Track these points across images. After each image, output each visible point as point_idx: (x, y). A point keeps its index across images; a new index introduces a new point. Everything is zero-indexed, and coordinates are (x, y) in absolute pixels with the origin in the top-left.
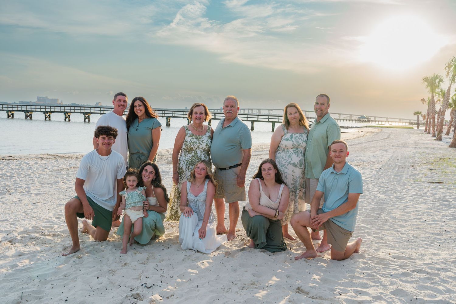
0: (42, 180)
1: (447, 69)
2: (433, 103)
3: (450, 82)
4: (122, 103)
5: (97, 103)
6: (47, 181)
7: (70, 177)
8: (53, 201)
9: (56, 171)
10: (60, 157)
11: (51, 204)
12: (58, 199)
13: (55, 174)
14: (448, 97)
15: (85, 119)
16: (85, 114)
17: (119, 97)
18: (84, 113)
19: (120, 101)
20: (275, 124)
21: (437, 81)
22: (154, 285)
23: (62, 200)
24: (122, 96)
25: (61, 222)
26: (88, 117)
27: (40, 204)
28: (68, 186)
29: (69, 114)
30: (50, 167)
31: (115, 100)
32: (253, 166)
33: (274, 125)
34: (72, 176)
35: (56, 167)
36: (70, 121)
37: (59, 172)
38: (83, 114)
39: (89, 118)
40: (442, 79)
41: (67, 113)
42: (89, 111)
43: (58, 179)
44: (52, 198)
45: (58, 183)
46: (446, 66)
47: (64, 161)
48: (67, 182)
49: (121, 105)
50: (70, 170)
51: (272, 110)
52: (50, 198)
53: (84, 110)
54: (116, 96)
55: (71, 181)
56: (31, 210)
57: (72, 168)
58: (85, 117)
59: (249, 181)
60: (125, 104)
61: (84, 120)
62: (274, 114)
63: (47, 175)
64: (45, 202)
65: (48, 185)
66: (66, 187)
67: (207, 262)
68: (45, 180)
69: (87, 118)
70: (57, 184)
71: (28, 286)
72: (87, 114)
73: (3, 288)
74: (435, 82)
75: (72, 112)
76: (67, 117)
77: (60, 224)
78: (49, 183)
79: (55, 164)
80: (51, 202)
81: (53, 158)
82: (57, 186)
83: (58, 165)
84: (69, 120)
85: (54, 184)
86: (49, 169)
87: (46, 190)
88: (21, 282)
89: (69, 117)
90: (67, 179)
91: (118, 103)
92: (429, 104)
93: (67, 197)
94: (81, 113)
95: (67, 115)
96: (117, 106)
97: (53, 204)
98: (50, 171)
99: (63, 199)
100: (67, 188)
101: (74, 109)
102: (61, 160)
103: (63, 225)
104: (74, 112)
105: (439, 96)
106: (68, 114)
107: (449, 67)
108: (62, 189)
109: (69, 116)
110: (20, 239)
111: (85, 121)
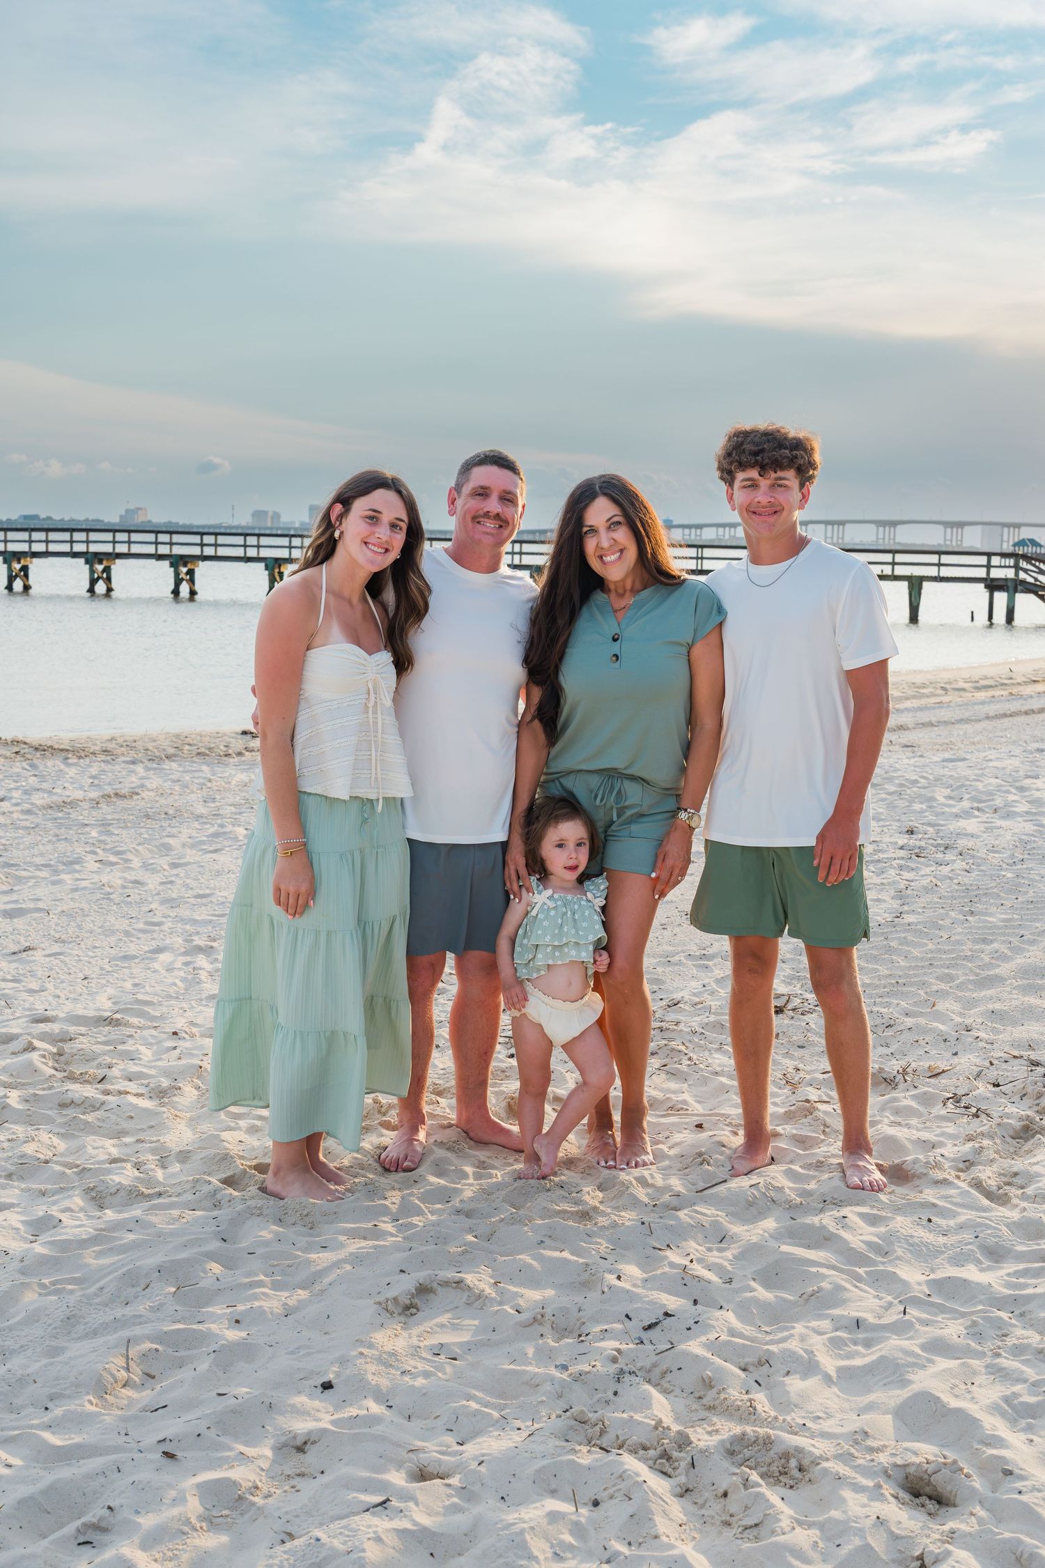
0: (6, 850)
4: (493, 505)
5: (127, 511)
6: (26, 853)
7: (118, 838)
8: (89, 943)
9: (50, 811)
10: (36, 749)
11: (87, 956)
12: (108, 932)
13: (49, 824)
15: (93, 582)
16: (92, 559)
17: (483, 475)
18: (89, 556)
19: (482, 493)
20: (920, 588)
22: (667, 1314)
23: (121, 936)
24: (493, 470)
25: (164, 1036)
26: (104, 571)
27: (38, 955)
28: (125, 879)
29: (23, 562)
30: (16, 794)
31: (458, 488)
32: (890, 780)
33: (920, 594)
34: (125, 832)
35: (40, 794)
36: (31, 591)
37: (60, 815)
38: (82, 561)
39: (109, 580)
41: (18, 556)
42: (108, 548)
43: (70, 849)
44: (79, 927)
45: (78, 861)
47: (62, 767)
48: (113, 859)
49: (487, 515)
50: (103, 805)
51: (894, 524)
52: (70, 931)
53: (88, 542)
54: (467, 467)
55: (129, 856)
56: (11, 981)
57: (109, 796)
58: (92, 571)
59: (902, 848)
60: (507, 512)
61: (87, 586)
62: (904, 541)
63: (17, 828)
64: (56, 948)
65: (38, 873)
66: (120, 882)
67: (861, 1215)
68: (18, 849)
69: (99, 578)
70: (77, 867)
71: (129, 1311)
72: (100, 562)
73: (37, 1321)
75: (35, 555)
76: (16, 576)
77: (158, 1043)
78: (42, 865)
79: (33, 781)
80: (82, 946)
81: (8, 754)
82: (77, 875)
83: (45, 785)
84: (27, 588)
85: (61, 867)
86: (17, 804)
87: (40, 892)
88: (96, 1295)
89: (26, 576)
90: (108, 847)
91: (474, 503)
93: (141, 926)
94: (75, 555)
95: (17, 566)
96: (469, 518)
97: (91, 954)
98: (23, 812)
99: (127, 934)
100: (124, 887)
101: (47, 542)
102: (50, 763)
103: (175, 1048)
104: (47, 554)
106: (19, 562)
108: (108, 889)
109: (25, 569)
110: (20, 1107)
111: (91, 590)
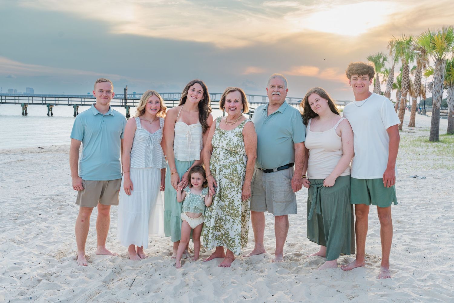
1: (390, 47)
2: (378, 84)
3: (394, 61)
14: (392, 77)
21: (381, 60)
40: (386, 58)
46: (389, 44)
74: (379, 61)
92: (374, 84)
105: (385, 76)
107: (392, 46)
